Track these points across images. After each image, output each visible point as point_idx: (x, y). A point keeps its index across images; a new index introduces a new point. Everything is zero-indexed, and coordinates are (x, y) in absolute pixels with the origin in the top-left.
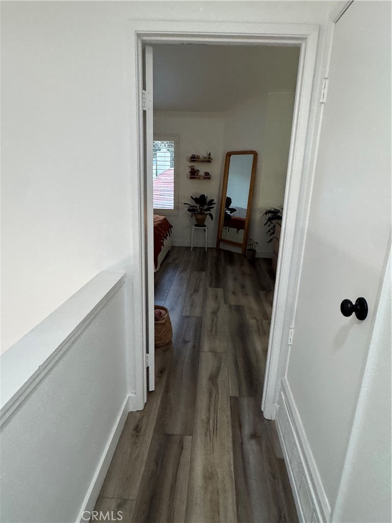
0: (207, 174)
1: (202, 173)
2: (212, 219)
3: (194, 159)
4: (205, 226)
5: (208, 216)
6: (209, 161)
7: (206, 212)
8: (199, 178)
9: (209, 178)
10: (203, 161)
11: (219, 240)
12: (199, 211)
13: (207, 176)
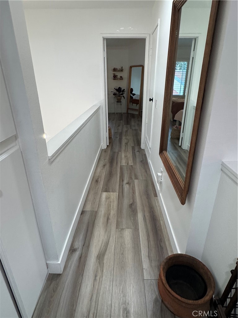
0: (121, 77)
1: (119, 77)
2: (124, 99)
3: (115, 70)
4: (121, 102)
5: (123, 97)
6: (122, 71)
7: (121, 96)
8: (118, 79)
9: (122, 79)
10: (119, 71)
11: (128, 109)
12: (118, 95)
13: (121, 78)
